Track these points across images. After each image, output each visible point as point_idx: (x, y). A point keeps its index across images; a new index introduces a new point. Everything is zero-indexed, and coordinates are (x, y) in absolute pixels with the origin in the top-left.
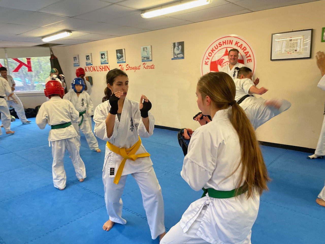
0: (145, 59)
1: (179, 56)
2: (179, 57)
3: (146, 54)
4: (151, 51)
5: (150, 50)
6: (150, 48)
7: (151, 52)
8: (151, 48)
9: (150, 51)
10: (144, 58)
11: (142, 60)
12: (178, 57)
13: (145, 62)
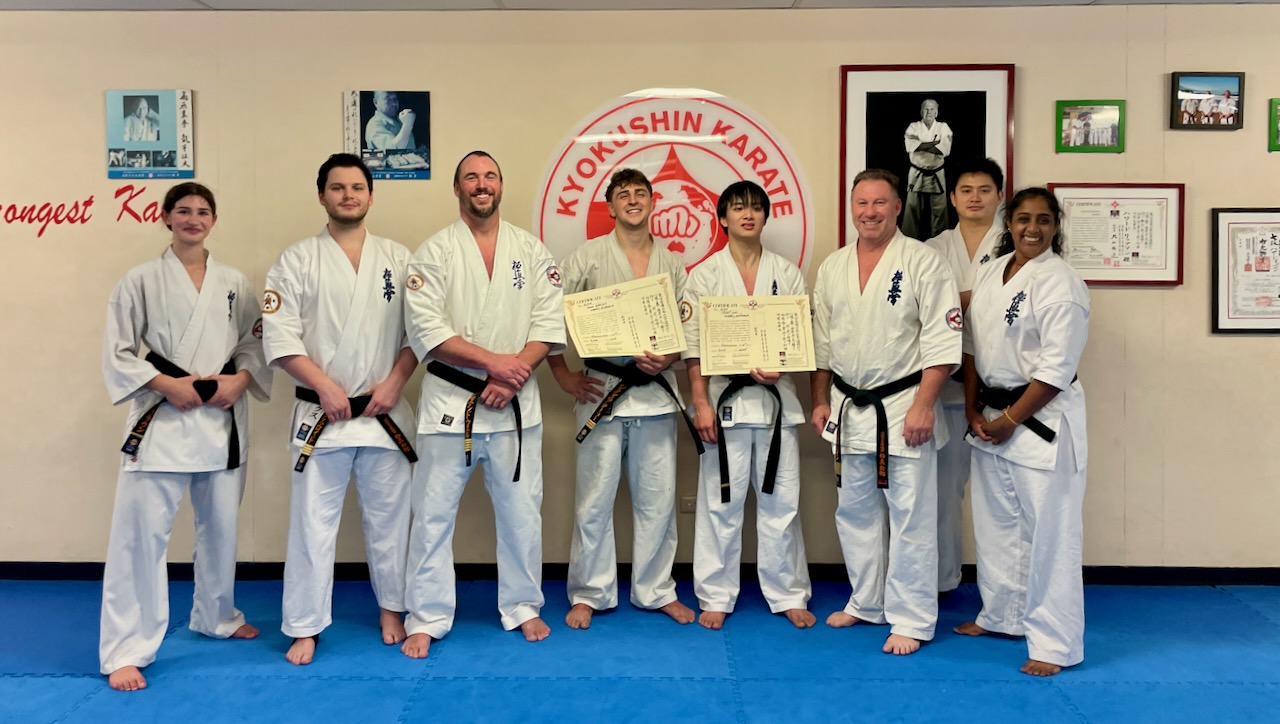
0: (141, 163)
1: (394, 161)
2: (395, 165)
3: (152, 137)
4: (189, 120)
5: (184, 115)
6: (184, 105)
7: (189, 126)
8: (188, 103)
9: (180, 120)
10: (131, 154)
11: (113, 165)
12: (388, 165)
13: (138, 184)
